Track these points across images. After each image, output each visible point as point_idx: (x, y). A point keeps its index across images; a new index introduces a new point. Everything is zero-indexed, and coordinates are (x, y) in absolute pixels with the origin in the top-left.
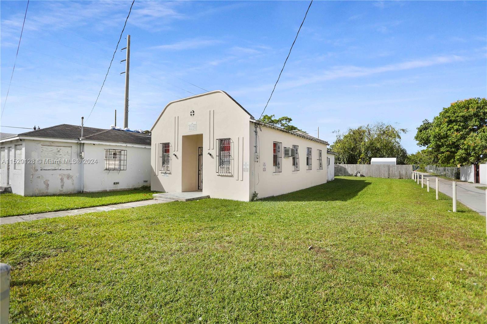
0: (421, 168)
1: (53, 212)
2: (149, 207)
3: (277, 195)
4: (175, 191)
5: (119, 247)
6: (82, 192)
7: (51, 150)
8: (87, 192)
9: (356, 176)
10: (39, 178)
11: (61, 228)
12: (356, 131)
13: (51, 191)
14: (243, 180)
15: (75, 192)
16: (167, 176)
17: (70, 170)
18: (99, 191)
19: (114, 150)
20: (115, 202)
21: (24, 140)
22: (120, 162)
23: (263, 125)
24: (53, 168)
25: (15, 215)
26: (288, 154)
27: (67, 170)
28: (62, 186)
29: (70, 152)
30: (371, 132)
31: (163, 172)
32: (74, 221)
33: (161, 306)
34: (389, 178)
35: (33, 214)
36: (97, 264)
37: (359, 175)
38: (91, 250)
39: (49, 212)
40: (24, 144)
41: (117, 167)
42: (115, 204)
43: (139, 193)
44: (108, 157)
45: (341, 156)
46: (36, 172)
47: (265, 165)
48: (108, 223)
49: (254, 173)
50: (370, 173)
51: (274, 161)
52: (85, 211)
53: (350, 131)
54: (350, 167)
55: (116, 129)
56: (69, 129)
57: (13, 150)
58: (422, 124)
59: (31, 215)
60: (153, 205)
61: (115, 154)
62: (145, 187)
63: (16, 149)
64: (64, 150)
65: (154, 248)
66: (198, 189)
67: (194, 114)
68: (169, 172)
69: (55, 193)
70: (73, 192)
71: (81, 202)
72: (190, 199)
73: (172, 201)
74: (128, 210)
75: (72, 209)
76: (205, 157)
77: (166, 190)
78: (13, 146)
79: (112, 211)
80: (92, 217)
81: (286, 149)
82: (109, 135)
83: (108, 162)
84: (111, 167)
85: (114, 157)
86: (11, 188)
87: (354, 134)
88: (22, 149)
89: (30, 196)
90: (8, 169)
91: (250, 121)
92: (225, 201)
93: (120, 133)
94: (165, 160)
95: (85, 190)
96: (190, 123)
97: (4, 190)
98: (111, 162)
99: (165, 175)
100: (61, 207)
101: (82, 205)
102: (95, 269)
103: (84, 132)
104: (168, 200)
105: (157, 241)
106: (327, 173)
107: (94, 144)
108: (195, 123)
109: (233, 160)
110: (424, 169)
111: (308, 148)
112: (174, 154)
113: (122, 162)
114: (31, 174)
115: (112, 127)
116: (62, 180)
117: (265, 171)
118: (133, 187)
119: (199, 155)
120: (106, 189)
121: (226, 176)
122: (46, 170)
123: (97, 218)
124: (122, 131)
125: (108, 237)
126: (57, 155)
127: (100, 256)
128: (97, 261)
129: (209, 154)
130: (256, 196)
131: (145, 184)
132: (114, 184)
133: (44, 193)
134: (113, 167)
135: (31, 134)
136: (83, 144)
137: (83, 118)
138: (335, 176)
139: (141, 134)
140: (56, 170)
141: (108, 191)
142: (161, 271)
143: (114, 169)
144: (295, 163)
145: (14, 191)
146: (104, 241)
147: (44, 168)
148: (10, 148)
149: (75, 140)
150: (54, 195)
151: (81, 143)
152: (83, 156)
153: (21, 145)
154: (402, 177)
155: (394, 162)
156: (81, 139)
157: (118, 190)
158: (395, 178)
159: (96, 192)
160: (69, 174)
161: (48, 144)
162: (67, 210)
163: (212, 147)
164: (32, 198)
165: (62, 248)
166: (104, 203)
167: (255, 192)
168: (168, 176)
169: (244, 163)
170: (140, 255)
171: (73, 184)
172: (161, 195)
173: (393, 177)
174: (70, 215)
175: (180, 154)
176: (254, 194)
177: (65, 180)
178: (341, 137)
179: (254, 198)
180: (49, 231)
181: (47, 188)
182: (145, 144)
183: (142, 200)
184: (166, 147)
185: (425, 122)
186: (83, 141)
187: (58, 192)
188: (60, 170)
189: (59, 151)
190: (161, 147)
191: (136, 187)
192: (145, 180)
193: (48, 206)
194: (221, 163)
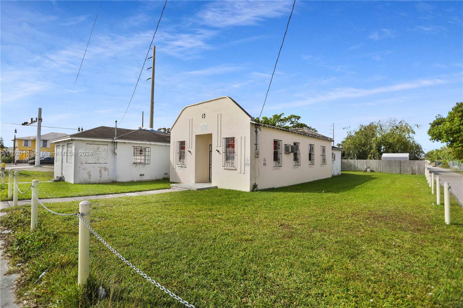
0: (444, 164)
1: (95, 195)
2: (166, 194)
3: (278, 187)
4: (190, 182)
5: (140, 218)
6: (116, 181)
7: (93, 147)
8: (119, 182)
9: (366, 171)
10: (84, 170)
11: (101, 206)
12: (368, 127)
13: (92, 180)
14: (244, 173)
15: (110, 181)
16: (182, 169)
17: (107, 163)
18: (128, 181)
19: (140, 147)
20: (140, 189)
21: (74, 140)
22: (145, 157)
23: (262, 126)
24: (94, 162)
25: (70, 197)
26: (288, 151)
27: (104, 163)
28: (101, 177)
29: (106, 149)
30: (383, 128)
31: (180, 166)
32: (110, 202)
33: (162, 250)
34: (400, 173)
35: (81, 196)
36: (126, 227)
37: (368, 170)
38: (121, 219)
39: (92, 195)
40: (74, 143)
41: (143, 161)
42: (140, 191)
43: (160, 183)
44: (135, 153)
45: (351, 152)
46: (82, 165)
47: (266, 161)
48: (134, 204)
49: (254, 167)
50: (381, 168)
51: (274, 156)
52: (118, 196)
53: (361, 127)
54: (360, 163)
55: (142, 129)
56: (106, 130)
57: (66, 148)
58: (435, 120)
59: (80, 197)
60: (169, 192)
61: (141, 151)
62: (166, 179)
63: (68, 147)
64: (102, 148)
65: (164, 220)
66: (209, 181)
67: (205, 117)
68: (184, 166)
69: (95, 182)
70: (108, 182)
71: (115, 189)
72: (200, 189)
73: (186, 190)
74: (150, 195)
75: (108, 194)
76: (214, 153)
77: (182, 181)
78: (66, 144)
79: (137, 196)
80: (123, 199)
81: (287, 146)
82: (137, 135)
83: (135, 158)
84: (138, 161)
85: (140, 153)
86: (64, 178)
87: (365, 130)
88: (72, 147)
89: (78, 184)
90: (62, 162)
91: (251, 123)
92: (230, 190)
93: (145, 133)
94: (182, 156)
95: (117, 180)
96: (202, 125)
97: (59, 178)
98: (138, 157)
99: (182, 168)
100: (100, 192)
101: (115, 192)
102: (124, 229)
103: (117, 132)
104: (183, 189)
105: (167, 216)
106: (333, 168)
107: (125, 143)
108: (206, 124)
109: (236, 156)
110: (447, 164)
111: (311, 145)
112: (189, 151)
113: (147, 157)
114: (79, 166)
115: (139, 127)
116: (100, 171)
117: (265, 165)
118: (155, 179)
119: (210, 152)
120: (134, 180)
121: (231, 169)
122: (89, 163)
123: (126, 200)
124: (147, 131)
125: (134, 212)
126: (97, 151)
127: (127, 222)
128: (125, 225)
129: (217, 150)
130: (256, 187)
131: (166, 176)
132: (140, 175)
133: (87, 182)
134: (139, 161)
135: (79, 135)
136: (117, 142)
137: (116, 121)
138: (341, 171)
139: (163, 134)
140: (96, 163)
141: (135, 181)
142: (166, 232)
143: (140, 163)
144: (296, 159)
145: (66, 180)
146: (130, 214)
147: (88, 162)
148: (64, 146)
149: (111, 139)
150: (95, 183)
151: (115, 142)
152: (116, 152)
153: (72, 143)
154: (415, 173)
155: (406, 158)
156: (114, 139)
157: (143, 181)
158: (407, 173)
159: (126, 182)
160: (106, 167)
161: (91, 143)
162: (105, 194)
163: (219, 145)
164: (79, 185)
165: (103, 217)
166: (132, 190)
167: (255, 184)
168: (184, 169)
169: (246, 159)
170: (154, 223)
171: (108, 175)
172: (178, 185)
173: (405, 172)
174: (107, 198)
175: (193, 151)
176: (254, 185)
177: (103, 171)
178: (352, 133)
179: (254, 188)
180: (93, 207)
181: (90, 177)
182: (166, 142)
183: (162, 189)
184: (182, 145)
185: (438, 117)
186: (117, 140)
187: (97, 181)
188: (99, 163)
189: (98, 149)
190: (178, 144)
191: (158, 178)
192: (165, 172)
193: (91, 191)
194: (227, 158)
